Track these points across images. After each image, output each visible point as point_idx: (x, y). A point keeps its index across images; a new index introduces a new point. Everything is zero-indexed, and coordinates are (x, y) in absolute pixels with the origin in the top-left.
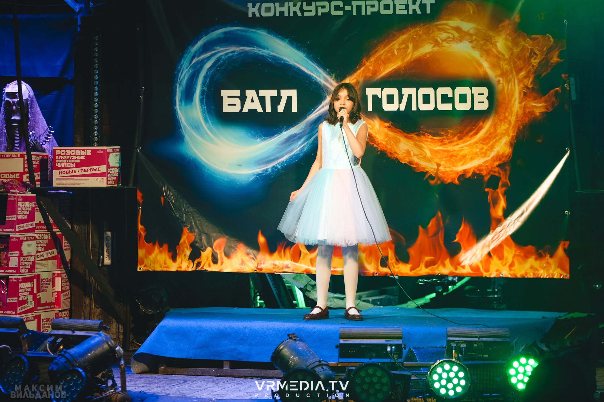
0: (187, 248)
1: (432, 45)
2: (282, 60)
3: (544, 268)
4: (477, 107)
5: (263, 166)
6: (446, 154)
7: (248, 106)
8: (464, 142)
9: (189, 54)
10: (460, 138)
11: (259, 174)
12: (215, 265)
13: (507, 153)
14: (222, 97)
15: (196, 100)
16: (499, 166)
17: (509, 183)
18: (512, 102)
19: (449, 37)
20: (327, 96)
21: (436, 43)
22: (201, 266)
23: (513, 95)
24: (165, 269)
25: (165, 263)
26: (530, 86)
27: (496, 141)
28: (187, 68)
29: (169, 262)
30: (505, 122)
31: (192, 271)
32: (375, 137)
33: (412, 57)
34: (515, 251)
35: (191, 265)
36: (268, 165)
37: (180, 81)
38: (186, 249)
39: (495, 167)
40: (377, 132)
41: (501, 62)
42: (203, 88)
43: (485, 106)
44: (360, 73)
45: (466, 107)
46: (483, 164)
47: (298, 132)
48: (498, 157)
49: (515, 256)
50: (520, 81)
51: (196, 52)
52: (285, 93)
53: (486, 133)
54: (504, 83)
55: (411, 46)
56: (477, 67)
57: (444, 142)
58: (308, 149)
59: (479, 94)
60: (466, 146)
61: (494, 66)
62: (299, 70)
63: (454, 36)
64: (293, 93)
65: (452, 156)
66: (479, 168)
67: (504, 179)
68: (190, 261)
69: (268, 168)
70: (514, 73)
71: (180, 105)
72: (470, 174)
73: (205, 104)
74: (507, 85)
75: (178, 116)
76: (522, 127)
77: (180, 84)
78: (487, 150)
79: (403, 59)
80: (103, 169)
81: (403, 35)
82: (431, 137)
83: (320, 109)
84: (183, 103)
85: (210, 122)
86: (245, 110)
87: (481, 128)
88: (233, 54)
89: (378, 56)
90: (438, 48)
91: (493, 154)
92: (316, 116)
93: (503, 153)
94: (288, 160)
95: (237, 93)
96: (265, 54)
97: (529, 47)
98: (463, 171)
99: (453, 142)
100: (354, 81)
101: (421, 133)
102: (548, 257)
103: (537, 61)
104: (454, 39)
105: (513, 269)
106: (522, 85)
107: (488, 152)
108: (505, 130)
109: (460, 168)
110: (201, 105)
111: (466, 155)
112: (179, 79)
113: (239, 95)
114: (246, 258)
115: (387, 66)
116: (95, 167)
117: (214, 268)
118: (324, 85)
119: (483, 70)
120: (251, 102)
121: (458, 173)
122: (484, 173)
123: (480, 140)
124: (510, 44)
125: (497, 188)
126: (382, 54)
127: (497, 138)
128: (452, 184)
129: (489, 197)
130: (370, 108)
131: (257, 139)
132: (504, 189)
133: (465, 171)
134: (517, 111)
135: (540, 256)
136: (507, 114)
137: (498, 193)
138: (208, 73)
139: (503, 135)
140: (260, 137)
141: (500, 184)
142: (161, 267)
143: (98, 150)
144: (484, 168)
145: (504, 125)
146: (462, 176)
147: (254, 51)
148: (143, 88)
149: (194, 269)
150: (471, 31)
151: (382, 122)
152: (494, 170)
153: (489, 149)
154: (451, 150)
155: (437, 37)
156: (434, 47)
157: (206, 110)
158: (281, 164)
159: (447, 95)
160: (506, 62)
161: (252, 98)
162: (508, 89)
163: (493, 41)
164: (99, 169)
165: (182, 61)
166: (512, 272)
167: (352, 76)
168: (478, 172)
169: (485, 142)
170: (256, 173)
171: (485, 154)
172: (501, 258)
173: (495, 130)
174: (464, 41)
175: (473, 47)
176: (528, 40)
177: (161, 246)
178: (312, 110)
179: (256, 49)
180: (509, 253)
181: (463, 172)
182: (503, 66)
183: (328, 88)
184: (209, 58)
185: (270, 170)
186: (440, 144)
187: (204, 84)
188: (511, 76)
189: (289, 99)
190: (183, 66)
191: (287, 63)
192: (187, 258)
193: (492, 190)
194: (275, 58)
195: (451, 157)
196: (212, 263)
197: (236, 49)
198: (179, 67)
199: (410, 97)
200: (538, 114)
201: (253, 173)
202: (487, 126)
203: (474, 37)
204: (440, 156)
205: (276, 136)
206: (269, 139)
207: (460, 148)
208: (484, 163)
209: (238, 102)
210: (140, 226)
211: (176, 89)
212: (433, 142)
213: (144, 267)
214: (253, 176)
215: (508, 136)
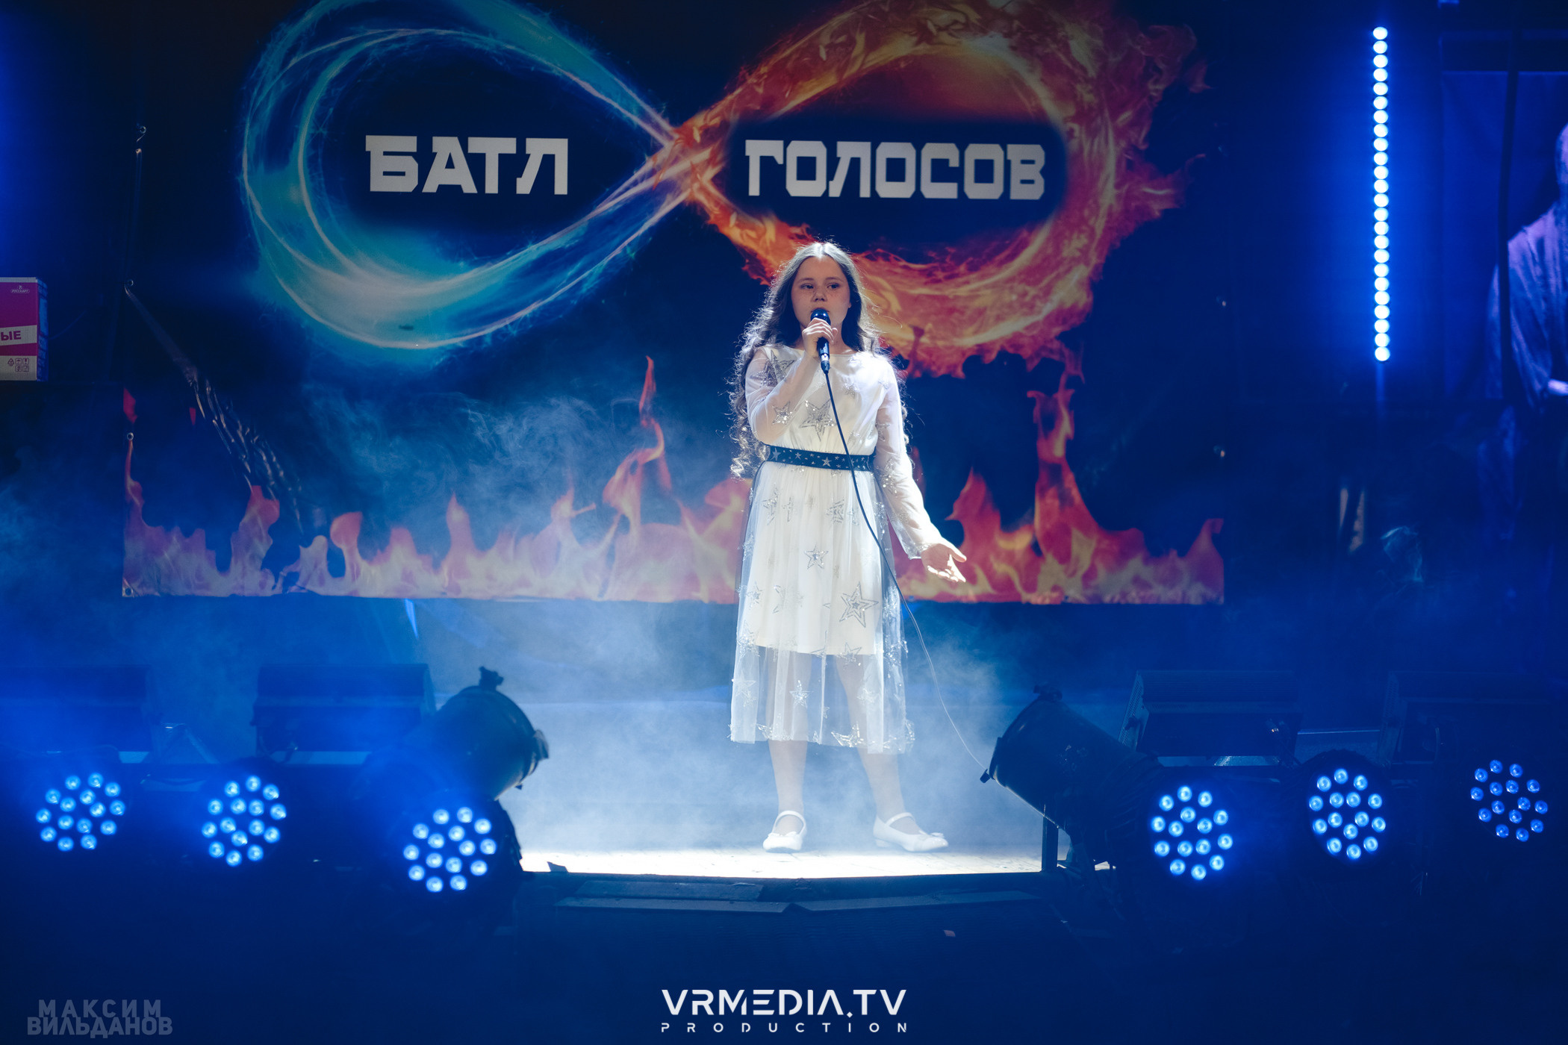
0: (261, 538)
1: (915, 39)
2: (533, 62)
3: (1164, 582)
4: (1019, 193)
5: (469, 330)
6: (938, 305)
7: (438, 177)
8: (983, 277)
9: (281, 43)
10: (973, 268)
11: (457, 351)
12: (337, 580)
13: (1081, 305)
14: (369, 152)
15: (296, 162)
16: (1061, 337)
17: (1083, 378)
18: (1100, 184)
19: (956, 22)
20: (647, 158)
21: (924, 35)
22: (299, 583)
23: (1101, 167)
24: (198, 593)
25: (199, 577)
26: (1143, 147)
27: (1058, 277)
28: (274, 77)
29: (211, 573)
30: (1081, 232)
31: (274, 596)
32: (766, 261)
33: (864, 67)
34: (1099, 542)
35: (271, 582)
36: (483, 327)
37: (255, 109)
38: (256, 541)
39: (1051, 341)
40: (770, 249)
41: (1079, 87)
42: (318, 129)
43: (1035, 192)
44: (732, 102)
45: (990, 191)
46: (1024, 332)
47: (568, 246)
48: (1060, 316)
49: (1097, 553)
50: (1120, 134)
51: (299, 38)
52: (537, 148)
53: (1036, 256)
54: (1084, 136)
55: (861, 39)
56: (1021, 96)
57: (935, 275)
58: (592, 288)
59: (1024, 162)
60: (986, 287)
61: (1063, 95)
62: (576, 87)
63: (967, 18)
64: (559, 148)
65: (951, 311)
66: (1014, 341)
67: (1072, 369)
68: (268, 570)
69: (485, 336)
70: (1107, 114)
71: (249, 173)
72: (993, 356)
73: (321, 172)
74: (1089, 144)
75: (246, 201)
76: (1118, 244)
77: (254, 120)
78: (1035, 297)
79: (840, 71)
80: (29, 334)
81: (842, 11)
82: (903, 263)
83: (627, 189)
84: (261, 167)
85: (332, 216)
86: (430, 187)
87: (1024, 245)
88: (403, 45)
89: (779, 61)
90: (928, 47)
91: (1048, 308)
92: (616, 205)
93: (1074, 306)
94: (537, 316)
95: (410, 143)
96: (487, 49)
97: (1143, 53)
98: (976, 348)
99: (957, 275)
100: (717, 121)
101: (879, 253)
102: (1173, 554)
103: (1161, 87)
104: (967, 26)
105: (1093, 583)
106: (1123, 144)
107: (1038, 303)
108: (1080, 250)
109: (969, 340)
110: (310, 173)
111: (985, 309)
112: (252, 104)
113: (414, 150)
114: (415, 564)
115: (801, 87)
116: (6, 331)
117: (333, 588)
118: (640, 128)
119: (1034, 104)
120: (447, 167)
121: (963, 354)
122: (1027, 352)
123: (1020, 274)
124: (1099, 42)
125: (1056, 390)
126: (787, 59)
127: (1061, 269)
128: (948, 378)
129: (1037, 411)
130: (754, 189)
131: (458, 261)
132: (1071, 392)
133: (982, 349)
134: (1111, 207)
135: (1155, 554)
136: (1086, 213)
137: (1056, 402)
138: (333, 91)
139: (1076, 261)
140: (466, 256)
141: (1063, 380)
142: (188, 585)
143: (15, 285)
144: (1025, 341)
145: (1078, 238)
146: (975, 359)
147: (458, 39)
148: (143, 130)
149: (278, 590)
150: (1011, 9)
151: (785, 224)
152: (1049, 346)
153: (1041, 294)
154: (951, 297)
155: (926, 19)
156: (918, 43)
157: (323, 185)
158: (520, 325)
159: (947, 161)
160: (1090, 87)
161: (450, 157)
162: (1091, 152)
163: (1060, 34)
164: (16, 335)
165: (262, 60)
166: (1089, 592)
167: (712, 109)
168: (1011, 350)
169: (1032, 279)
170: (448, 348)
171: (1031, 308)
172: (1065, 557)
173: (1058, 250)
174: (992, 33)
175: (1013, 48)
176: (1142, 35)
177: (187, 533)
178: (607, 190)
179: (463, 33)
180: (1084, 547)
181: (978, 351)
182: (1082, 96)
183: (648, 136)
184: (333, 55)
185: (488, 340)
186: (924, 280)
187: (319, 119)
188: (1099, 120)
189: (548, 161)
190: (264, 72)
191: (546, 71)
192: (259, 563)
193: (1042, 395)
194: (512, 58)
195: (949, 312)
196: (328, 578)
197: (410, 34)
198: (253, 75)
199: (855, 163)
200: (1157, 214)
201: (442, 348)
202: (1039, 240)
203: (1016, 23)
204: (922, 311)
205: (508, 253)
206: (489, 263)
207: (972, 291)
208: (1027, 328)
209: (411, 166)
210: (130, 483)
211: (243, 131)
212: (907, 277)
213: (142, 585)
214: (443, 355)
215: (1087, 264)
